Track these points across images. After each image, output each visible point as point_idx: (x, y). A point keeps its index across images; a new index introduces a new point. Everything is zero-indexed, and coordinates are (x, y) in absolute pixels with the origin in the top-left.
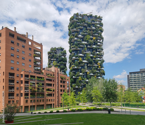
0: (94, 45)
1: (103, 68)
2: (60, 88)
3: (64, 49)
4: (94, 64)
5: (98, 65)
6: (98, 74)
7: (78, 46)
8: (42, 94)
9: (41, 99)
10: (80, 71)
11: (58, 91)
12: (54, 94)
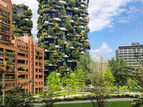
0: (76, 7)
1: (88, 40)
2: (35, 67)
3: (28, 7)
4: (76, 33)
5: (81, 35)
6: (81, 47)
7: (52, 6)
8: (12, 75)
9: (10, 82)
10: (55, 42)
11: (32, 70)
12: (27, 75)
